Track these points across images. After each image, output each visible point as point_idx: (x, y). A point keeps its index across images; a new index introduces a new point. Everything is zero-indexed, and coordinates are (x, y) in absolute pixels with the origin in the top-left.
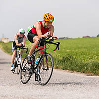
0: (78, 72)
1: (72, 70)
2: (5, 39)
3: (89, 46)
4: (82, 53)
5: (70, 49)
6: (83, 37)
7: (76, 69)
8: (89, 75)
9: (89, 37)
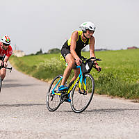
0: (121, 97)
1: (113, 95)
2: (18, 51)
3: (136, 60)
4: (127, 71)
5: (109, 65)
6: (128, 48)
7: (117, 92)
8: (136, 102)
9: (136, 48)
